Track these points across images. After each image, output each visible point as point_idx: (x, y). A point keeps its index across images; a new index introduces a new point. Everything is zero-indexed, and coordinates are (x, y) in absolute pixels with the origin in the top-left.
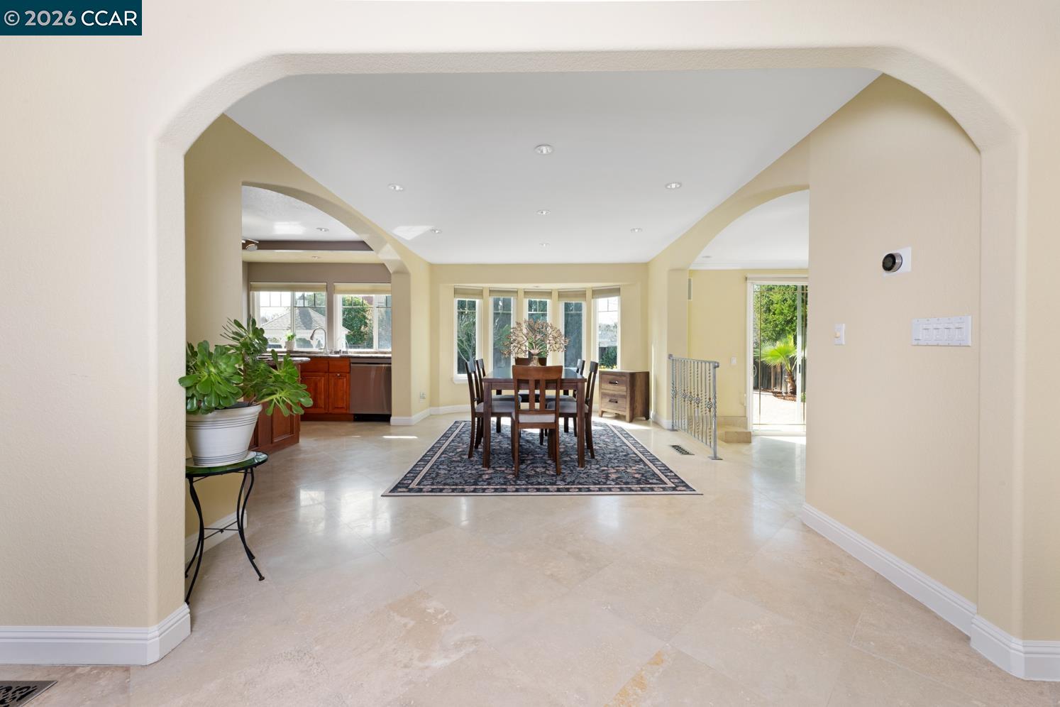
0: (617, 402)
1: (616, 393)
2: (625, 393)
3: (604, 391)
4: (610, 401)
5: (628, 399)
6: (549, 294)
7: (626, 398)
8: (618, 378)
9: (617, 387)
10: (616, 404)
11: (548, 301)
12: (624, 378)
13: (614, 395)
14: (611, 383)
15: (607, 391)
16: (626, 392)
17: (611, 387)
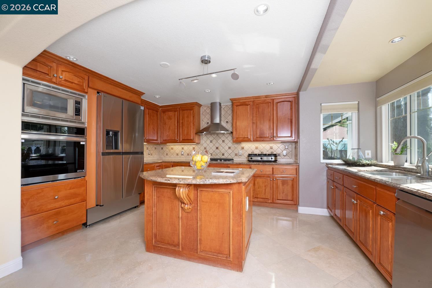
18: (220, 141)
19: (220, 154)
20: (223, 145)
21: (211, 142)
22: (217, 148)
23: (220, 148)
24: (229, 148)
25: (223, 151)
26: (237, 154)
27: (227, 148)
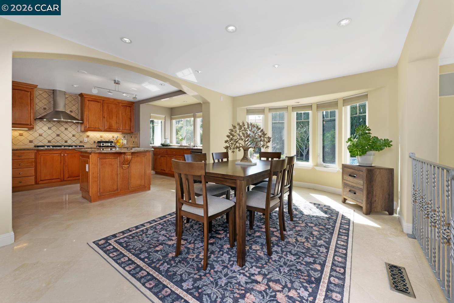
0: (355, 193)
1: (354, 185)
2: (362, 187)
3: (345, 181)
4: (350, 191)
5: (365, 192)
6: (310, 107)
7: (363, 191)
8: (357, 172)
9: (355, 180)
10: (354, 195)
11: (310, 112)
12: (361, 173)
13: (353, 187)
14: (350, 175)
15: (348, 182)
16: (363, 185)
17: (351, 179)
18: (62, 129)
19: (62, 142)
20: (66, 132)
21: (49, 128)
22: (58, 135)
23: (62, 135)
24: (73, 136)
25: (66, 138)
26: (82, 141)
27: (70, 135)
